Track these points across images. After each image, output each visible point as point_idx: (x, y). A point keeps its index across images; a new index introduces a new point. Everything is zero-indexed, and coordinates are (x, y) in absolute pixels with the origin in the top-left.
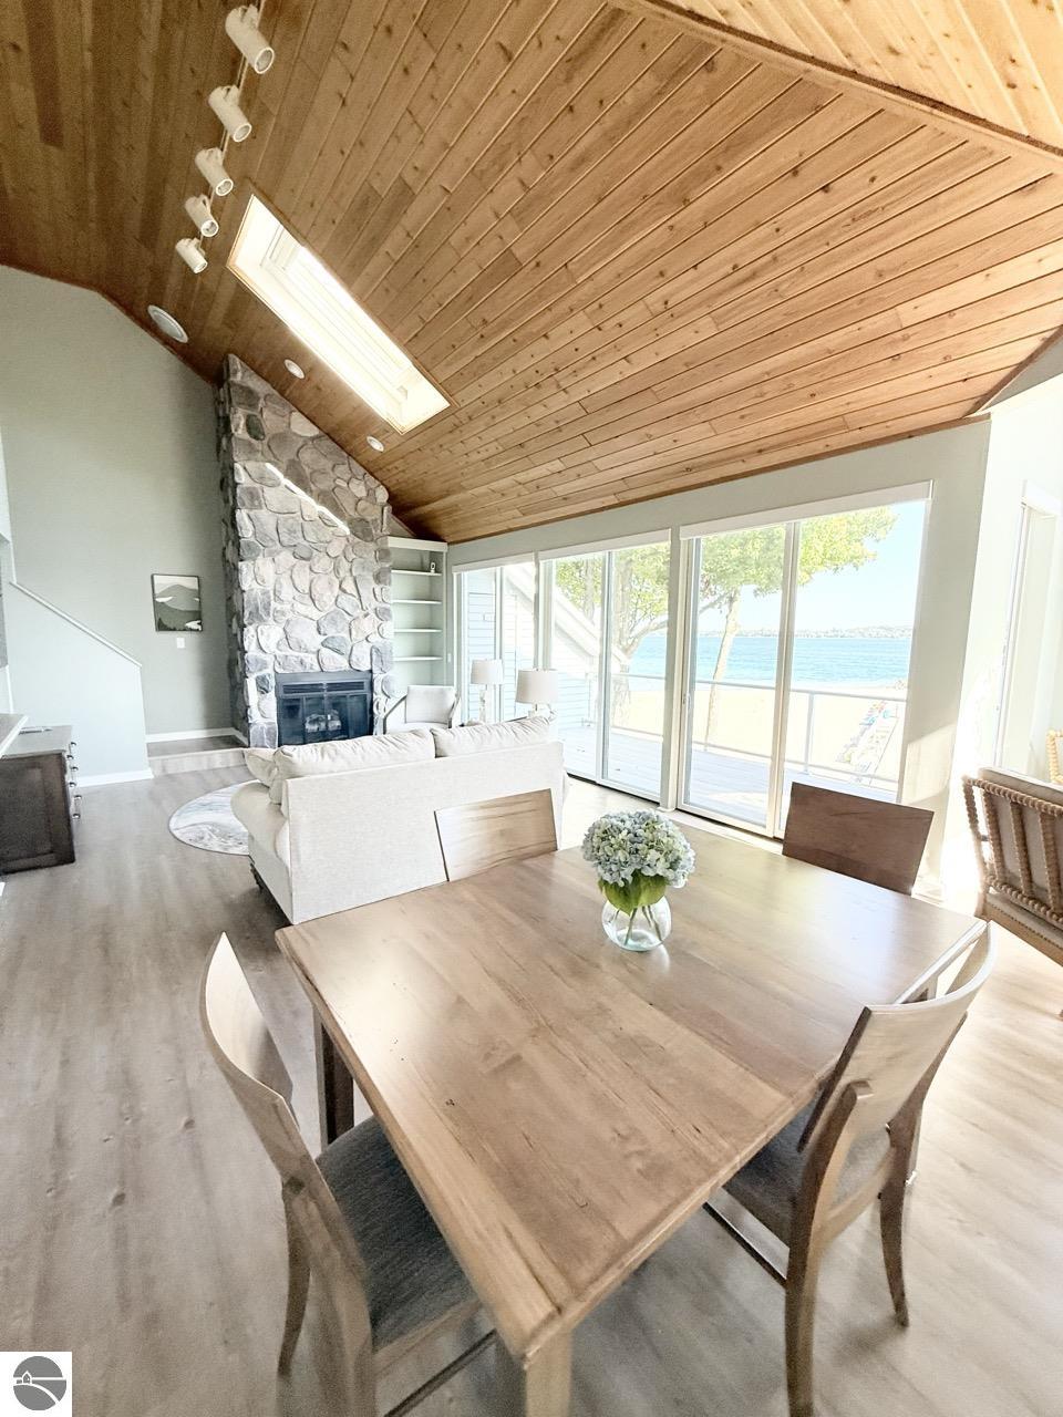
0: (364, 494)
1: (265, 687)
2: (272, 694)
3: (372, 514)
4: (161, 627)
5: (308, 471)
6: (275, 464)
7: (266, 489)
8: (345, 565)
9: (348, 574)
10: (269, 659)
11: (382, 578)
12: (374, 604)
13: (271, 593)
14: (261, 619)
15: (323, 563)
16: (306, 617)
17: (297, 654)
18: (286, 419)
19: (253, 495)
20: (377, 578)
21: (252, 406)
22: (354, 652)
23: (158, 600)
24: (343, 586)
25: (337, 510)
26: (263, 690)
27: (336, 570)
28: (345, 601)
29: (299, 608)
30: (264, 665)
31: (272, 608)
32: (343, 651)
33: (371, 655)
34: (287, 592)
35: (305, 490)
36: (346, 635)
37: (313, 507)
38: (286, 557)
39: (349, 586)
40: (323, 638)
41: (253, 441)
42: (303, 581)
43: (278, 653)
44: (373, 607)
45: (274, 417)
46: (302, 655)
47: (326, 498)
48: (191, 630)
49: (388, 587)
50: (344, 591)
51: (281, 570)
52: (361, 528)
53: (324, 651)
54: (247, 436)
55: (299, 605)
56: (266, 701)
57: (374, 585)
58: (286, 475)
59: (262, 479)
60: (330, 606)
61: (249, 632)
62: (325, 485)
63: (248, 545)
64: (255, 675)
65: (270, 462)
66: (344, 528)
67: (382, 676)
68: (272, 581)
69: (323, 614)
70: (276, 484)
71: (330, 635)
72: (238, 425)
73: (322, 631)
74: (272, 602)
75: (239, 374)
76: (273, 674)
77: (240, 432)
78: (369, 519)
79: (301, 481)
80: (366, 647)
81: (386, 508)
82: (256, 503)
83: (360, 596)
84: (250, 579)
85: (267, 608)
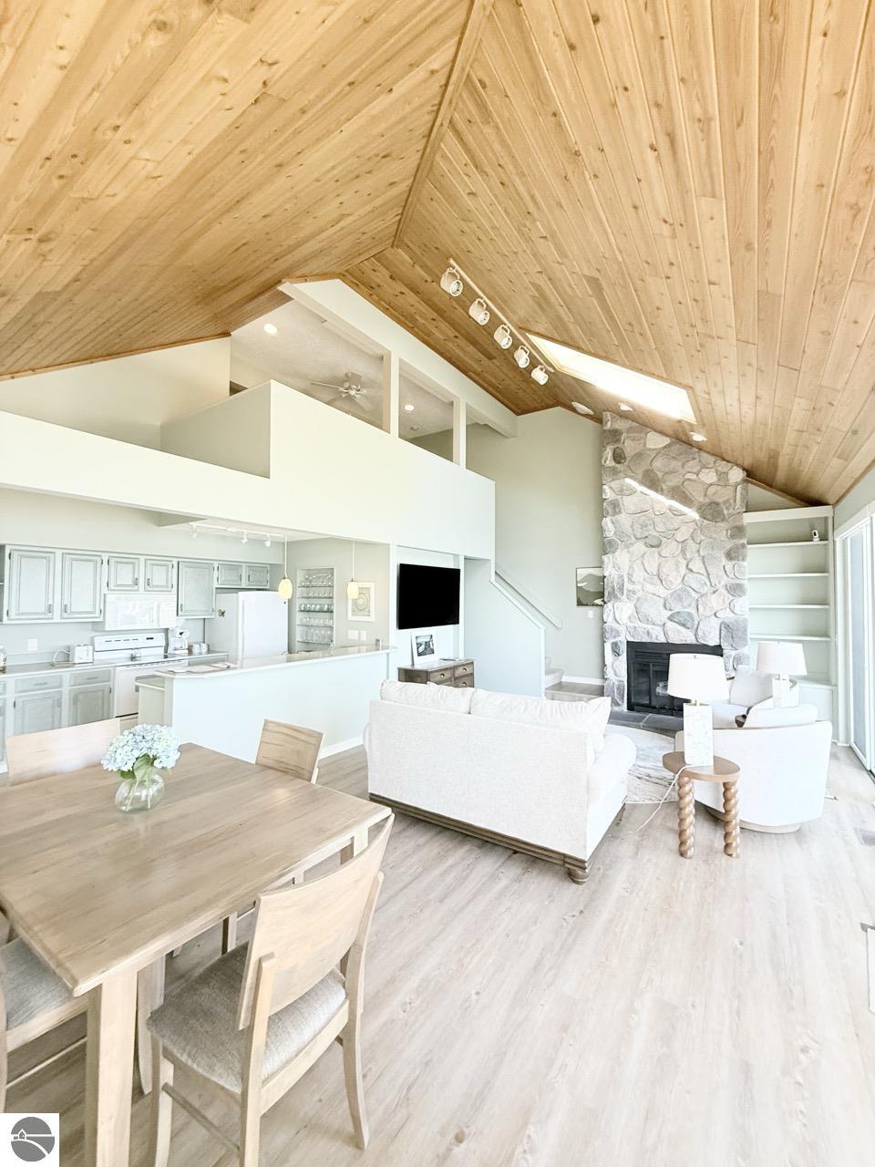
0: (716, 479)
2: (623, 658)
3: (722, 495)
4: (580, 603)
5: (660, 475)
6: (631, 477)
7: (624, 498)
8: (692, 546)
9: (697, 555)
10: (622, 629)
12: (725, 580)
13: (626, 576)
14: (618, 597)
15: (670, 548)
16: (654, 594)
17: (645, 626)
18: (642, 441)
19: (615, 506)
20: (729, 556)
21: (618, 441)
22: (701, 626)
23: (579, 585)
24: (690, 566)
25: (686, 499)
26: (616, 653)
27: (683, 551)
28: (691, 579)
30: (618, 633)
31: (625, 588)
32: (689, 625)
33: (720, 630)
34: (639, 575)
35: (656, 490)
36: (693, 611)
37: (663, 502)
38: (639, 547)
39: (697, 565)
40: (670, 613)
41: (618, 465)
42: (652, 565)
43: (629, 624)
44: (723, 583)
45: (632, 444)
46: (649, 627)
47: (681, 495)
48: (597, 605)
49: (741, 563)
50: (691, 571)
51: (635, 558)
52: (712, 511)
53: (670, 625)
54: (613, 464)
55: (649, 585)
56: (620, 663)
57: (724, 561)
58: (642, 483)
59: (621, 492)
60: (677, 585)
61: (607, 608)
62: (673, 481)
63: (610, 542)
64: (611, 641)
65: (627, 476)
66: (693, 514)
67: (733, 653)
68: (626, 568)
69: (671, 591)
70: (633, 492)
71: (676, 610)
72: (607, 459)
74: (626, 584)
75: (609, 423)
76: (625, 641)
77: (608, 462)
78: (720, 500)
79: (652, 482)
80: (715, 623)
81: (739, 488)
82: (617, 510)
83: (709, 575)
84: (610, 567)
85: (621, 589)
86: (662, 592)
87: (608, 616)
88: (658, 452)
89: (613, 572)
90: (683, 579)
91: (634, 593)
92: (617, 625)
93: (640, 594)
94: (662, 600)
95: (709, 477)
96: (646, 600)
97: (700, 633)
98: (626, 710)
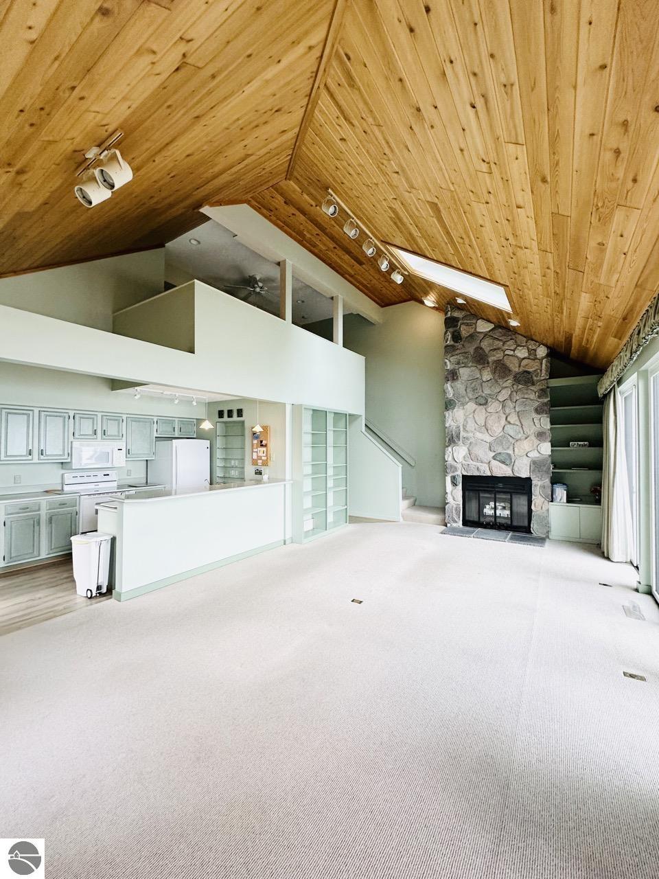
0: (526, 355)
1: (456, 482)
2: (459, 486)
5: (486, 351)
7: (460, 369)
8: (510, 405)
9: (513, 410)
10: (459, 466)
11: (540, 410)
13: (461, 427)
14: (454, 442)
15: (494, 406)
16: (482, 440)
17: (475, 463)
19: (453, 374)
20: (537, 411)
22: (516, 463)
24: (508, 419)
26: (454, 484)
27: (504, 409)
28: (509, 429)
29: (478, 435)
30: (456, 469)
31: (461, 436)
32: (508, 462)
33: (530, 466)
34: (471, 425)
36: (511, 452)
38: (471, 406)
39: (513, 418)
40: (494, 454)
41: (456, 344)
42: (481, 418)
43: (464, 462)
44: (533, 431)
45: (467, 327)
46: (479, 464)
49: (545, 416)
50: (509, 423)
51: (468, 413)
52: (523, 378)
53: (494, 463)
54: (452, 343)
56: (456, 490)
57: (534, 416)
58: (473, 357)
59: (458, 364)
60: (499, 433)
61: (449, 451)
62: (496, 356)
63: (450, 401)
64: (450, 475)
68: (462, 420)
69: (495, 438)
70: (466, 365)
71: (499, 451)
73: (493, 450)
74: (462, 433)
76: (461, 475)
78: (531, 370)
80: (526, 460)
82: (456, 377)
83: (522, 425)
84: (450, 421)
85: (458, 437)
86: (489, 439)
87: (449, 456)
88: (486, 335)
89: (452, 423)
90: (503, 429)
91: (467, 439)
92: (456, 463)
93: (472, 440)
94: (488, 444)
95: (522, 353)
96: (476, 444)
97: (516, 468)
98: (461, 526)
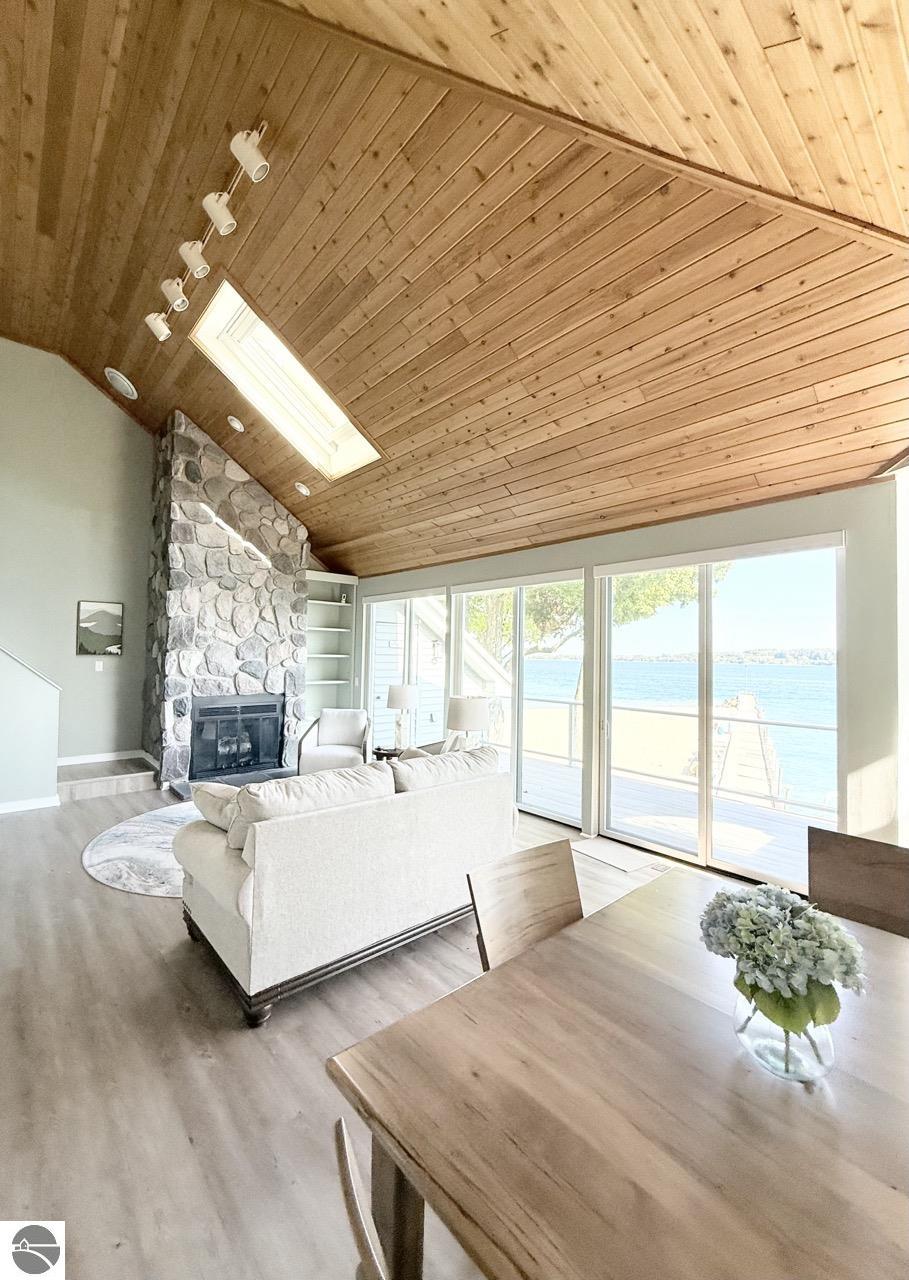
0: (287, 532)
1: (182, 710)
2: (187, 719)
3: (293, 550)
4: (82, 650)
5: (237, 511)
6: (208, 504)
7: (198, 525)
8: (266, 595)
9: (268, 604)
10: (189, 683)
11: (299, 607)
12: (290, 631)
13: (196, 619)
14: (183, 645)
15: (246, 593)
16: (227, 642)
17: (215, 678)
18: (221, 466)
19: (186, 531)
20: (295, 607)
21: (193, 453)
22: (270, 676)
23: (82, 625)
24: (263, 615)
25: (262, 546)
26: (180, 714)
27: (257, 600)
28: (263, 628)
29: (221, 634)
30: (183, 688)
31: (195, 634)
32: (259, 674)
33: (285, 678)
34: (210, 619)
35: (234, 528)
36: (263, 660)
37: (240, 542)
38: (212, 587)
39: (268, 614)
40: (240, 663)
41: (191, 484)
42: (226, 608)
43: (197, 677)
44: (289, 634)
45: (210, 464)
46: (220, 679)
47: (251, 535)
48: (110, 653)
49: (304, 615)
50: (263, 619)
51: (207, 598)
52: (282, 562)
53: (242, 676)
54: (185, 479)
55: (221, 631)
56: (182, 724)
57: (291, 613)
58: (218, 513)
59: (197, 517)
60: (249, 632)
61: (171, 657)
62: (251, 522)
63: (178, 575)
64: (173, 699)
65: (203, 502)
66: (267, 562)
67: (293, 700)
68: (197, 610)
69: (243, 639)
70: (208, 521)
71: (248, 660)
72: (178, 470)
73: (240, 657)
74: (196, 629)
75: (183, 427)
76: (190, 697)
77: (179, 475)
78: (290, 554)
79: (231, 519)
80: (281, 671)
81: (305, 546)
82: (189, 538)
83: (278, 624)
84: (176, 606)
85: (190, 633)
86: (236, 640)
87: (171, 666)
88: (237, 486)
89: (180, 612)
90: (256, 627)
91: (204, 639)
92: (183, 678)
93: (211, 641)
94: (234, 649)
96: (217, 648)
97: (268, 682)
98: (188, 781)
